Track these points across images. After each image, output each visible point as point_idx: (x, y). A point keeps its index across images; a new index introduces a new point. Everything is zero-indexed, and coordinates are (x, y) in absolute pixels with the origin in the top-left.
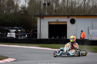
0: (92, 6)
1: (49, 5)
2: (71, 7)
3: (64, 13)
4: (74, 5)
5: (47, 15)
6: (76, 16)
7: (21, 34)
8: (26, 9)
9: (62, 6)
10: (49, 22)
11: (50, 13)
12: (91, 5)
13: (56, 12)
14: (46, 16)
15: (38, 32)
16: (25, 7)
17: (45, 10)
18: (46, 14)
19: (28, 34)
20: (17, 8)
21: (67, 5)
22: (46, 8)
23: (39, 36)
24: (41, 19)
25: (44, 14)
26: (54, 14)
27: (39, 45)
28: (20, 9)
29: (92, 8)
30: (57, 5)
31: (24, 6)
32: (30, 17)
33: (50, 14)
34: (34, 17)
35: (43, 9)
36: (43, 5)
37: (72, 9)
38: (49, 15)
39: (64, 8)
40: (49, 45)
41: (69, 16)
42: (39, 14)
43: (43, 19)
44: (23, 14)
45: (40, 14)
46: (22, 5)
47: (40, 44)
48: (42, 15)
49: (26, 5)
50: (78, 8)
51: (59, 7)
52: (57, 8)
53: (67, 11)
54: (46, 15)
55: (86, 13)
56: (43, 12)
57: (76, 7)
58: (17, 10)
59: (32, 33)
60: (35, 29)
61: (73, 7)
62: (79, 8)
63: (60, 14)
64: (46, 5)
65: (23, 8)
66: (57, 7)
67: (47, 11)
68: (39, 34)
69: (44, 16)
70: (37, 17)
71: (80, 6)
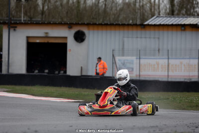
0: (122, 4)
2: (76, 5)
3: (62, 19)
4: (82, 2)
5: (24, 20)
6: (88, 25)
10: (28, 38)
11: (31, 18)
12: (121, 1)
13: (44, 16)
14: (21, 24)
15: (3, 59)
17: (20, 11)
18: (22, 19)
22: (23, 6)
23: (7, 67)
24: (12, 30)
25: (17, 19)
26: (39, 18)
27: (6, 88)
29: (123, 7)
33: (29, 19)
35: (14, 8)
37: (79, 10)
38: (29, 22)
39: (60, 8)
40: (28, 88)
41: (73, 24)
42: (7, 20)
43: (15, 30)
45: (8, 18)
47: (8, 86)
48: (12, 22)
50: (91, 7)
51: (50, 4)
52: (46, 7)
53: (67, 13)
54: (22, 21)
55: (108, 18)
56: (15, 14)
57: (88, 5)
61: (82, 6)
62: (94, 8)
63: (52, 21)
66: (46, 4)
67: (24, 14)
68: (7, 64)
69: (17, 24)
70: (2, 25)
71: (95, 4)
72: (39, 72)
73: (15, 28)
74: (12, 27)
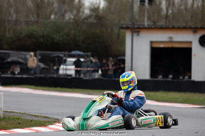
1: (153, 4)
2: (201, 9)
3: (186, 23)
5: (147, 25)
7: (89, 69)
8: (101, 12)
9: (181, 5)
10: (152, 42)
11: (155, 23)
13: (168, 20)
14: (144, 28)
16: (99, 7)
17: (144, 16)
18: (146, 23)
19: (103, 68)
20: (81, 10)
21: (193, 3)
22: (146, 11)
24: (135, 35)
26: (162, 23)
28: (87, 12)
30: (169, 4)
31: (96, 6)
32: (109, 30)
34: (119, 30)
35: (137, 12)
36: (139, 3)
38: (153, 27)
39: (185, 12)
40: (152, 94)
41: (198, 28)
42: (130, 25)
43: (138, 35)
44: (93, 24)
45: (131, 23)
46: (92, 4)
48: (136, 27)
49: (100, 3)
51: (174, 8)
52: (170, 11)
53: (192, 17)
54: (146, 26)
56: (139, 19)
58: (81, 14)
59: (114, 67)
60: (120, 58)
63: (177, 25)
64: (146, 4)
65: (95, 9)
66: (170, 8)
67: (148, 18)
68: (130, 70)
69: (140, 28)
70: (125, 30)
72: (163, 77)
73: (138, 33)
74: (135, 32)
